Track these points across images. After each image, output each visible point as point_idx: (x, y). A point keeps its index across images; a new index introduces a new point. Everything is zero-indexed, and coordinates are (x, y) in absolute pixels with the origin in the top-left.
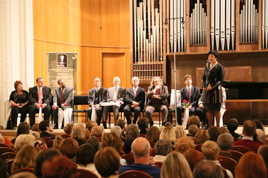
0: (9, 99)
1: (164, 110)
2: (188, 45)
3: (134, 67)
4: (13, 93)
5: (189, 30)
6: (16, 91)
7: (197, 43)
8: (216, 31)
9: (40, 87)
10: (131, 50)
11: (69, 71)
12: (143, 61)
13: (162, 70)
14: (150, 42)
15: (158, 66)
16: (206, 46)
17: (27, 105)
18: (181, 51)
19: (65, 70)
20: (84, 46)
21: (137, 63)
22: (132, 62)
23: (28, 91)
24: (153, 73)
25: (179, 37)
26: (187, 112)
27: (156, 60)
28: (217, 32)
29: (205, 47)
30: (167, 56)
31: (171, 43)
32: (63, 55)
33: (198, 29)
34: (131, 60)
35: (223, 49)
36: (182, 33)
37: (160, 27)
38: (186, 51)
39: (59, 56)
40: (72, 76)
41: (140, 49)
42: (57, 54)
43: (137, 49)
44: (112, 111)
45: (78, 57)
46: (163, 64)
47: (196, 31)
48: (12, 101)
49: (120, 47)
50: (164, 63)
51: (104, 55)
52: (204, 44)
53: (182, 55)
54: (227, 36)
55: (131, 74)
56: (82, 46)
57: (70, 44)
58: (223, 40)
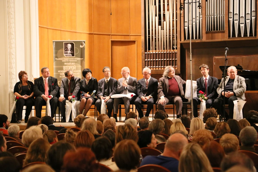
0: (13, 91)
1: (177, 101)
2: (204, 32)
3: (146, 56)
4: (17, 84)
5: (206, 16)
6: (21, 82)
7: (214, 30)
8: (234, 16)
9: (46, 77)
10: (143, 38)
11: (76, 61)
12: (156, 49)
13: (176, 59)
14: (162, 29)
15: (171, 55)
16: (224, 32)
17: (33, 97)
18: (196, 38)
19: (72, 60)
20: (92, 34)
21: (149, 52)
22: (143, 50)
23: (33, 82)
24: (166, 62)
25: (194, 23)
26: (204, 104)
27: (170, 49)
28: (236, 17)
29: (222, 34)
30: (181, 44)
31: (185, 29)
32: (71, 43)
33: (215, 15)
34: (142, 48)
35: (242, 36)
36: (198, 18)
37: (173, 12)
38: (202, 38)
39: (66, 44)
40: (80, 66)
41: (152, 36)
42: (64, 42)
43: (149, 37)
44: (123, 104)
45: (86, 46)
46: (177, 53)
47: (213, 16)
48: (16, 93)
49: (131, 35)
50: (178, 51)
51: (114, 43)
52: (222, 31)
53: (198, 42)
54: (247, 21)
55: (142, 63)
56: (90, 34)
57: (77, 31)
58: (242, 26)
